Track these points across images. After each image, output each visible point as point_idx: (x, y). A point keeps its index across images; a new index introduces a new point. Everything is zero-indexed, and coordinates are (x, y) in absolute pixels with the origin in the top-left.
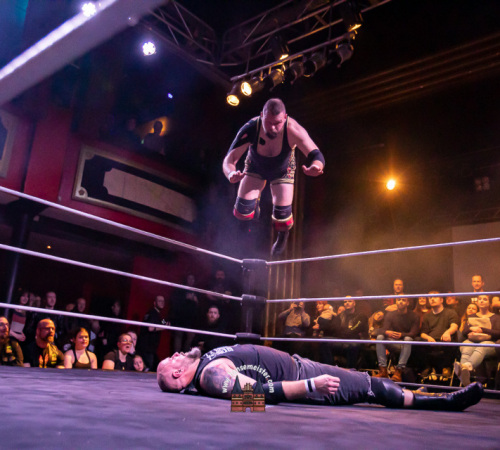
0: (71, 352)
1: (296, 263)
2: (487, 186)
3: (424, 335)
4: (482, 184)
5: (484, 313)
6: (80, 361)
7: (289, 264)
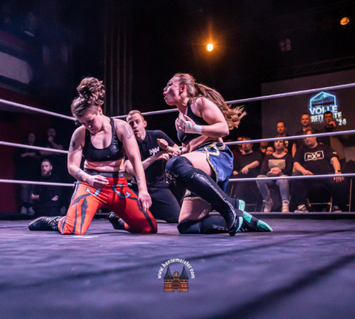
2: (289, 47)
4: (285, 46)
5: (279, 153)
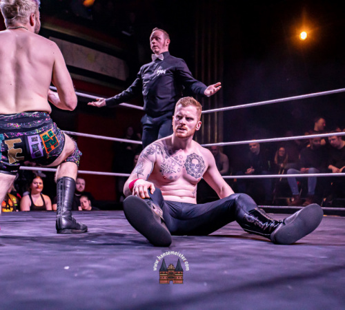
0: (28, 196)
1: (218, 112)
3: (331, 167)
6: (36, 204)
7: (213, 113)
